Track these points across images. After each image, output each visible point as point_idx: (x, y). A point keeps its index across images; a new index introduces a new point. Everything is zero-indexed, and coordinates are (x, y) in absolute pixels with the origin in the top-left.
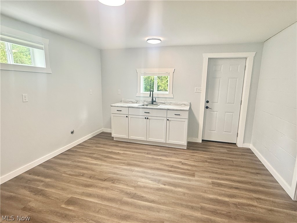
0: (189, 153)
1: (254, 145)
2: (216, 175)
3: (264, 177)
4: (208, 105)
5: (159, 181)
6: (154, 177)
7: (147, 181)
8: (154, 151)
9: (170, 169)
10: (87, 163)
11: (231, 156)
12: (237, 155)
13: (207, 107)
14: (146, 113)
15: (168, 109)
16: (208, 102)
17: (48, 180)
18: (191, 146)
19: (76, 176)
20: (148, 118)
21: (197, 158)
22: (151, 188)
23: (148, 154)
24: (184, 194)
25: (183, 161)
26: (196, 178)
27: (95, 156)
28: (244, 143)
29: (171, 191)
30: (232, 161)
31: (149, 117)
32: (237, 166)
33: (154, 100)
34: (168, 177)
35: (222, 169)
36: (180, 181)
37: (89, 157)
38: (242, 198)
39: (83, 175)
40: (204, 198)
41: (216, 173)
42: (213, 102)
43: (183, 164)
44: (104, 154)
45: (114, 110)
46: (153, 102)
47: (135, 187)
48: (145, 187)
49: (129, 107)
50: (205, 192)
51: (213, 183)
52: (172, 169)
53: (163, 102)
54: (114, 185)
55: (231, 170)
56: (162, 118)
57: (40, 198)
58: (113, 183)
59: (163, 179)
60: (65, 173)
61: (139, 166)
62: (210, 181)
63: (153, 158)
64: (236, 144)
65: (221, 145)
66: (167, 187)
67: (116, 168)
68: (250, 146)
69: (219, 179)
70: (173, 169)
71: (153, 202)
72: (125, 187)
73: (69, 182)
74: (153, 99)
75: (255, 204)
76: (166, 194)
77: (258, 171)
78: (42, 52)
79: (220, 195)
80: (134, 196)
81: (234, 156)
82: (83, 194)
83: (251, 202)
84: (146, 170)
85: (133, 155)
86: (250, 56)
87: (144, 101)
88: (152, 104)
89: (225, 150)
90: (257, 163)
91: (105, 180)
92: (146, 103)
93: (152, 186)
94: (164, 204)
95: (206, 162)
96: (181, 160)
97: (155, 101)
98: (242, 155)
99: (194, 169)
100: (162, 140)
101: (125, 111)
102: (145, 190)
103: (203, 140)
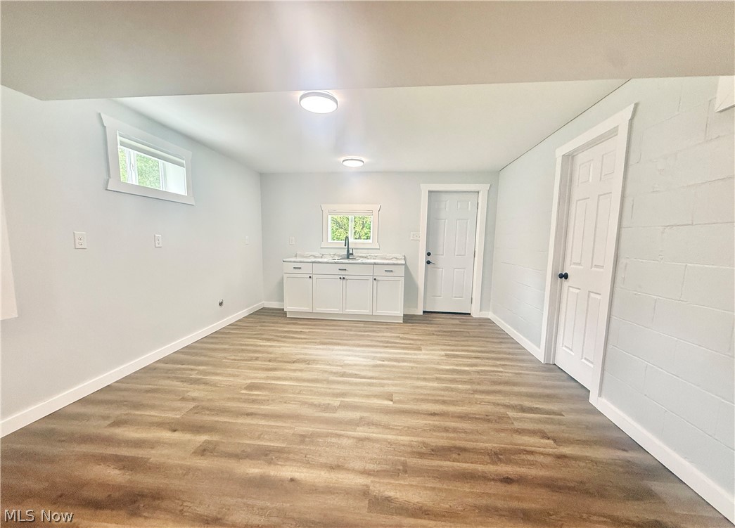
0: (408, 327)
1: (495, 312)
2: (448, 348)
3: (509, 345)
4: (430, 258)
5: (374, 358)
6: (365, 354)
7: (357, 358)
8: (356, 327)
9: (386, 345)
10: (257, 346)
11: (466, 327)
12: (472, 325)
13: (428, 262)
14: (340, 271)
15: (375, 264)
16: (429, 254)
17: (201, 368)
18: (408, 319)
19: (246, 360)
20: (344, 278)
21: (420, 331)
22: (365, 366)
23: (347, 330)
24: (412, 368)
25: (401, 335)
26: (423, 352)
27: (264, 337)
28: (480, 311)
29: (394, 366)
30: (468, 332)
31: (346, 277)
32: (474, 337)
33: (351, 252)
34: (385, 353)
35: (456, 341)
36: (404, 356)
37: (257, 338)
38: (485, 365)
39: (257, 359)
40: (437, 370)
41: (449, 345)
42: (436, 255)
43: (402, 339)
44: (279, 334)
45: (289, 267)
46: (349, 255)
47: (342, 366)
48: (355, 365)
49: (313, 262)
50: (438, 364)
51: (446, 355)
52: (387, 345)
53: (364, 255)
54: (310, 366)
55: (467, 341)
56: (365, 277)
57: (202, 387)
58: (308, 364)
59: (378, 355)
60: (225, 358)
61: (339, 344)
62: (443, 353)
63: (357, 335)
64: (470, 314)
65: (450, 316)
66: (386, 363)
67: (306, 348)
68: (490, 315)
69: (453, 350)
70: (390, 345)
71: (371, 378)
72: (328, 367)
73: (238, 368)
74: (348, 251)
75: (501, 369)
76: (387, 369)
77: (501, 340)
78: (182, 171)
79: (457, 365)
80: (343, 375)
81: (471, 327)
82: (267, 378)
83: (495, 369)
84: (351, 348)
85: (326, 333)
86: (483, 188)
87: (334, 255)
88: (348, 258)
89: (457, 322)
90: (500, 332)
91: (294, 362)
92: (337, 258)
93: (365, 363)
94: (388, 379)
95: (433, 334)
96: (398, 335)
97: (352, 254)
98: (480, 325)
99: (419, 343)
100: (367, 312)
101: (306, 269)
102: (357, 368)
103: (424, 312)
